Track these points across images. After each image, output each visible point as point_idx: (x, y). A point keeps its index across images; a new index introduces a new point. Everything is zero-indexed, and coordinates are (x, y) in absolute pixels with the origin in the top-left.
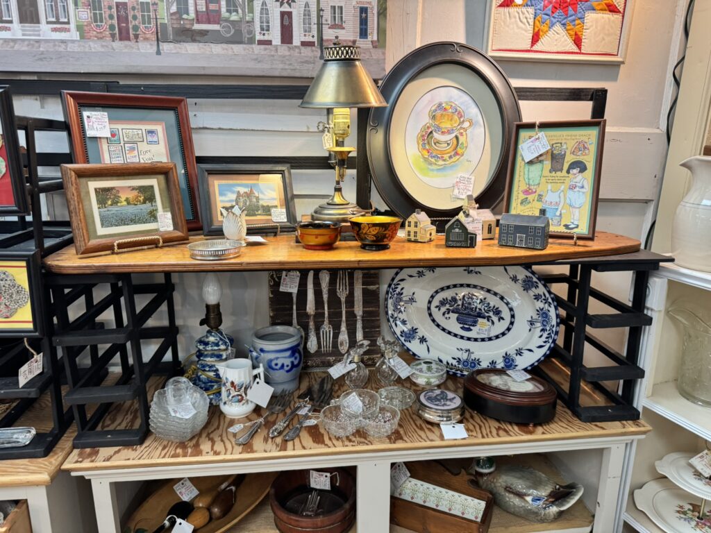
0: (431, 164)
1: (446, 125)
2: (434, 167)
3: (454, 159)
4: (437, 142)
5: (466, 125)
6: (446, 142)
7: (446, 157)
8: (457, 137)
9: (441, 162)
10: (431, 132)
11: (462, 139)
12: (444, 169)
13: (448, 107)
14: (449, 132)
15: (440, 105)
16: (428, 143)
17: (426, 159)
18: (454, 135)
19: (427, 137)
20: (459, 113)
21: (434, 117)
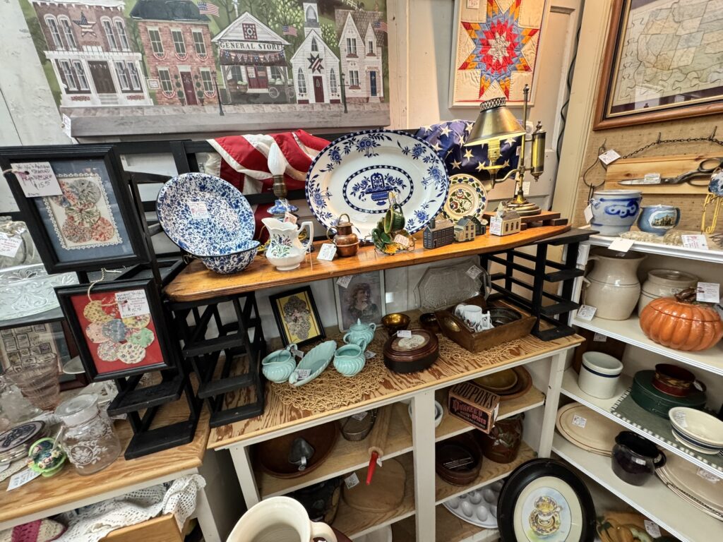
0: (539, 535)
1: (545, 510)
2: (541, 537)
3: (554, 531)
4: (542, 521)
5: (558, 509)
6: (547, 521)
7: (548, 530)
8: (553, 518)
9: (545, 533)
10: (537, 515)
11: (557, 519)
12: (548, 537)
13: (546, 500)
14: (549, 514)
15: (541, 498)
16: (537, 522)
17: (536, 532)
18: (551, 516)
19: (535, 519)
20: (553, 502)
21: (538, 506)
